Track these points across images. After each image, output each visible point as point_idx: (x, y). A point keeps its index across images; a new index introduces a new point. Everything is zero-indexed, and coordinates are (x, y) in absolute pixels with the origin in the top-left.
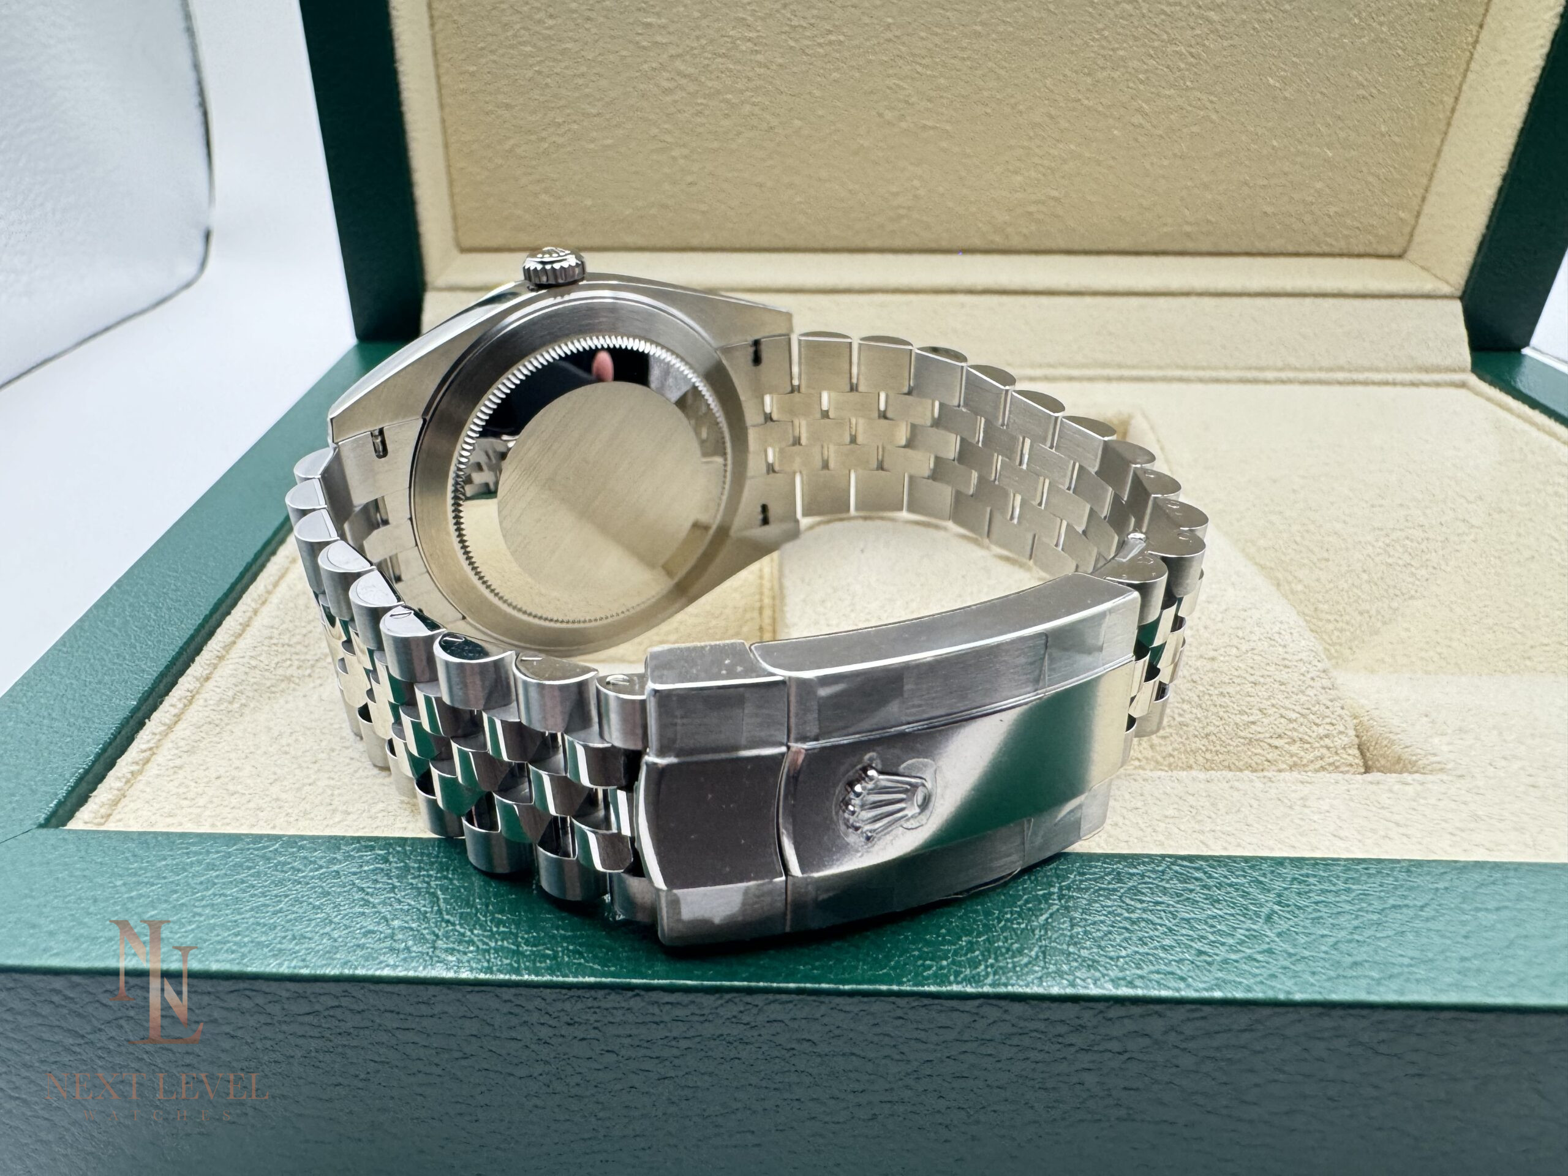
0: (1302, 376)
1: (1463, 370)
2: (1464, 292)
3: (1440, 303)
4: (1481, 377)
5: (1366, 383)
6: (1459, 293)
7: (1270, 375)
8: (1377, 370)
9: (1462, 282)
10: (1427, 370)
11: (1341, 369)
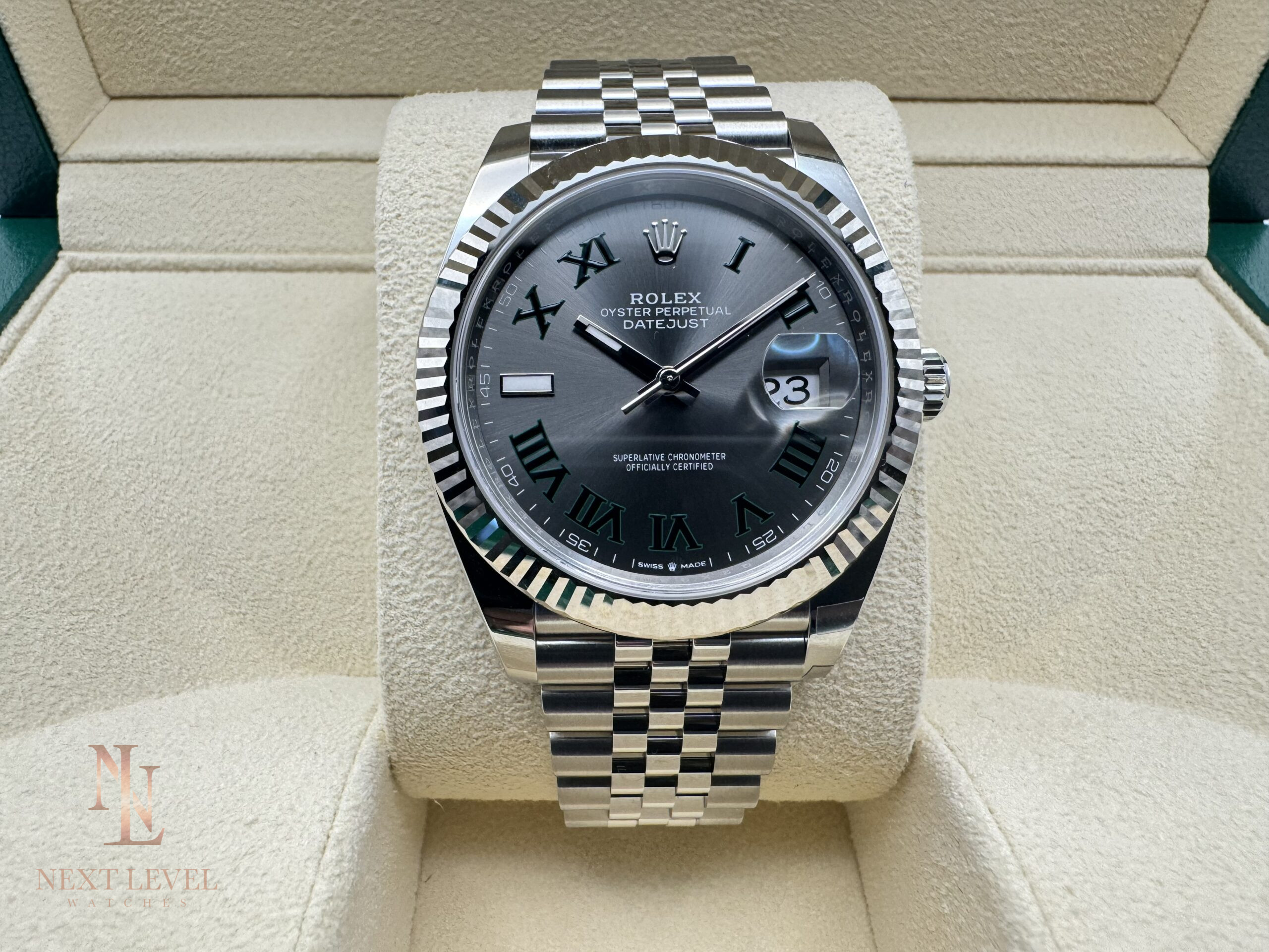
0: (1025, 262)
1: (1198, 254)
2: (1214, 161)
3: (1186, 171)
4: (1216, 268)
5: (1089, 272)
6: (1209, 163)
7: (990, 262)
8: (1106, 254)
9: (1215, 152)
10: (1160, 254)
11: (1068, 253)
